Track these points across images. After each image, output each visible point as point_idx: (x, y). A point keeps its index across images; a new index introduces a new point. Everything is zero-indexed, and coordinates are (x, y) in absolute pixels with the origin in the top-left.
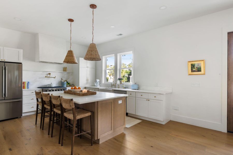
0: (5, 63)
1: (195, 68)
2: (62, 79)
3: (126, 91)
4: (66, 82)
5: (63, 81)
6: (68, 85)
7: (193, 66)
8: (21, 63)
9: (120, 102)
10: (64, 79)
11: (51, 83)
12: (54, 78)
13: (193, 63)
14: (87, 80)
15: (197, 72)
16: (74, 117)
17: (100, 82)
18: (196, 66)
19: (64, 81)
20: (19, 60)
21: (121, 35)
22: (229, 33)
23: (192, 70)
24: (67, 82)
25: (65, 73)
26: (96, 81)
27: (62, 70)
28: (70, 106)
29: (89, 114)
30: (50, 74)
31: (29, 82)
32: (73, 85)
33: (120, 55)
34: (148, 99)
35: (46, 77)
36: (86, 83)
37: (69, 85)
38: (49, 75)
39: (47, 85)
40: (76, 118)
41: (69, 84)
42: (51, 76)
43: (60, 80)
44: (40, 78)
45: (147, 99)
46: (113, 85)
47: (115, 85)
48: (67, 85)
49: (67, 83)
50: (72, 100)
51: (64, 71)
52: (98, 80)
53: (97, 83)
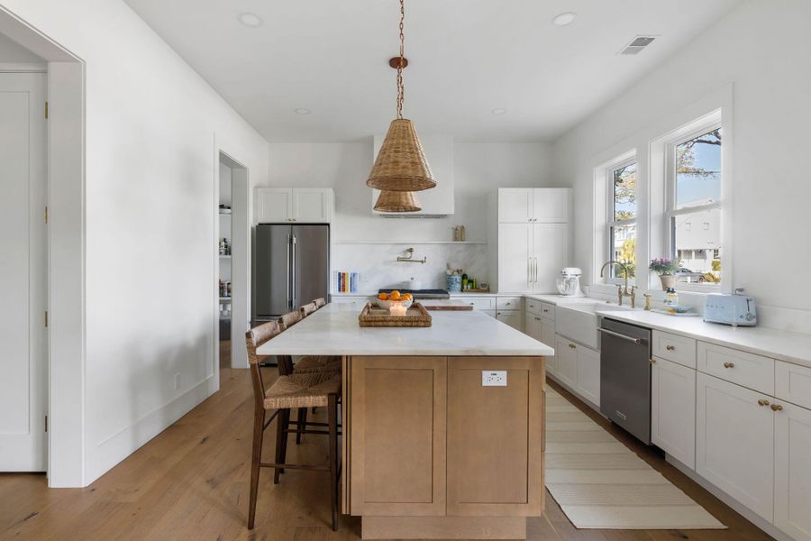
0: (294, 227)
2: (448, 267)
3: (651, 329)
4: (458, 278)
5: (449, 273)
6: (465, 286)
8: (328, 225)
9: (495, 379)
10: (455, 266)
11: (412, 279)
12: (422, 262)
14: (532, 270)
17: (584, 281)
19: (453, 273)
20: (322, 216)
21: (642, 42)
24: (464, 277)
25: (460, 245)
26: (565, 274)
27: (451, 237)
30: (411, 250)
31: (354, 275)
32: (483, 285)
34: (771, 401)
35: (399, 260)
36: (528, 281)
37: (469, 287)
38: (409, 255)
41: (471, 281)
42: (415, 256)
43: (444, 268)
44: (386, 263)
45: (764, 398)
46: (626, 294)
47: (633, 294)
48: (462, 287)
49: (466, 281)
51: (456, 239)
52: (571, 272)
53: (568, 282)
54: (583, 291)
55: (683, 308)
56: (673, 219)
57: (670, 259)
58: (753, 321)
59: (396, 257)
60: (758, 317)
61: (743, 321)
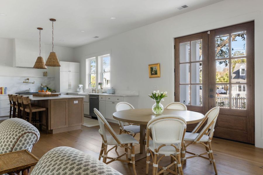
1: (153, 71)
2: (42, 85)
3: (99, 95)
4: (46, 88)
5: (42, 87)
7: (152, 69)
9: (76, 102)
10: (44, 85)
11: (30, 89)
12: (33, 83)
13: (152, 66)
14: (70, 85)
15: (155, 75)
16: (30, 110)
17: (84, 88)
18: (154, 69)
19: (44, 87)
21: (97, 37)
22: (175, 39)
23: (151, 73)
24: (47, 88)
25: (46, 78)
26: (79, 86)
27: (42, 75)
28: (27, 102)
29: (44, 109)
30: (28, 79)
32: (54, 90)
33: (102, 58)
35: (24, 82)
36: (69, 89)
37: (49, 91)
38: (27, 81)
39: (25, 91)
40: (31, 111)
42: (29, 81)
43: (40, 85)
44: (18, 83)
46: (94, 90)
47: (95, 90)
49: (48, 89)
50: (28, 97)
51: (44, 76)
52: (81, 86)
53: (80, 88)
54: (83, 91)
55: (104, 92)
56: (103, 74)
57: (102, 82)
58: (114, 93)
59: (23, 81)
60: (114, 92)
61: (112, 93)
